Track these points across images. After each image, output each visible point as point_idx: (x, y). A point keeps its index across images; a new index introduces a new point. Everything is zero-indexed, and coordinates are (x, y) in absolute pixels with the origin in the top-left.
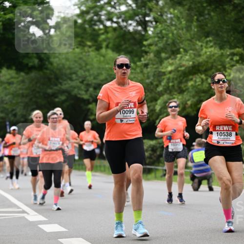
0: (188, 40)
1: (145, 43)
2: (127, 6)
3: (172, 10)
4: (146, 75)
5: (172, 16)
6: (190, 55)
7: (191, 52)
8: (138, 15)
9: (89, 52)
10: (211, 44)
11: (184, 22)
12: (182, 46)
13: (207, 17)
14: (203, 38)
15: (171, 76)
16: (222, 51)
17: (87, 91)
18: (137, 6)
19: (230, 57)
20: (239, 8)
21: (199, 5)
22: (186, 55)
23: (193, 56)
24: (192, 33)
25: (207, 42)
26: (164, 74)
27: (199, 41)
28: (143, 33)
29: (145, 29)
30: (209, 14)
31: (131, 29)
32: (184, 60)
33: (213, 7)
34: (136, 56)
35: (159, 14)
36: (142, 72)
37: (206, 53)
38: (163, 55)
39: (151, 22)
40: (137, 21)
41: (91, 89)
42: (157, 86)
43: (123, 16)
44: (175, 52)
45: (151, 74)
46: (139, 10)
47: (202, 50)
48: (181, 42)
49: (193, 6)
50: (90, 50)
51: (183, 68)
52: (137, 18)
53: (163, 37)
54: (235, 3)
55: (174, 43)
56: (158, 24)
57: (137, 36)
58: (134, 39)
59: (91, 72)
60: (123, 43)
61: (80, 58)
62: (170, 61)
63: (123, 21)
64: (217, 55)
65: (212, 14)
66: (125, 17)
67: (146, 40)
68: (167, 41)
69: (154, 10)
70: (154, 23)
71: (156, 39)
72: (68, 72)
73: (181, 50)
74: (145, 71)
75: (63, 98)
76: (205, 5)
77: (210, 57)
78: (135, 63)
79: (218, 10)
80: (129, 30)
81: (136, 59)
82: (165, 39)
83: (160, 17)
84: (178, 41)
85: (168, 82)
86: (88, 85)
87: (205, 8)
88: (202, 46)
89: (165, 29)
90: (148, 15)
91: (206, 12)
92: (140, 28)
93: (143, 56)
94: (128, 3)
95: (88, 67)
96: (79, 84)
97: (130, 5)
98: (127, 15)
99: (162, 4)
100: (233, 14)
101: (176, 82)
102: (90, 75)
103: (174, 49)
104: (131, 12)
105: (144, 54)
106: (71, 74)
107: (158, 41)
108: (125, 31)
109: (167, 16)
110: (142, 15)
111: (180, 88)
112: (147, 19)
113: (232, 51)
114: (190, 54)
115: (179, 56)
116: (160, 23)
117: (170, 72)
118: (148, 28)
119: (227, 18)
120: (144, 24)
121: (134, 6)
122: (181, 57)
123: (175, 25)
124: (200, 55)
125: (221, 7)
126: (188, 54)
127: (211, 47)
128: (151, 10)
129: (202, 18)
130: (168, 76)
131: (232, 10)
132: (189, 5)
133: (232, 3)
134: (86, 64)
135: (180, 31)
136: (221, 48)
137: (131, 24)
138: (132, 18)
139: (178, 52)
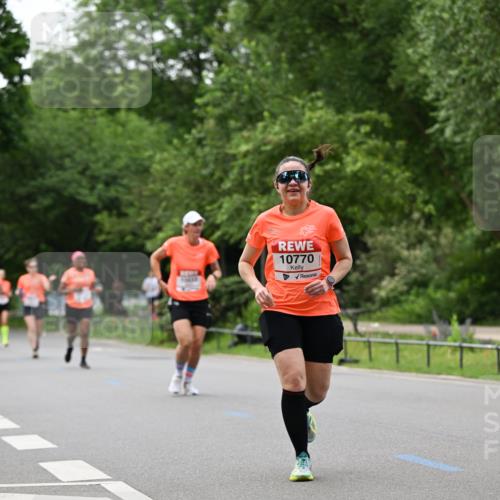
0: (278, 96)
1: (198, 101)
2: (165, 33)
3: (245, 42)
4: (200, 160)
5: (248, 51)
6: (281, 125)
7: (282, 117)
8: (185, 50)
9: (95, 117)
10: (320, 104)
11: (269, 64)
12: (266, 106)
13: (312, 53)
14: (305, 93)
15: (248, 161)
16: (341, 117)
17: (92, 188)
18: (184, 33)
19: (355, 127)
20: (372, 37)
21: (298, 31)
22: (274, 123)
23: (286, 125)
24: (284, 82)
25: (312, 100)
26: (234, 157)
27: (299, 97)
28: (195, 82)
29: (199, 76)
30: (316, 48)
31: (173, 74)
32: (270, 133)
33: (324, 34)
34: (183, 124)
35: (224, 46)
36: (192, 154)
37: (310, 119)
38: (232, 124)
39: (211, 62)
40: (183, 60)
41: (100, 186)
42: (221, 180)
43: (158, 51)
44: (253, 119)
45: (210, 158)
46: (189, 41)
47: (303, 114)
48: (266, 100)
49: (287, 33)
50: (98, 113)
51: (268, 148)
52: (184, 55)
53: (232, 91)
54: (364, 28)
55: (252, 102)
56: (223, 66)
57: (184, 88)
58: (179, 93)
59: (100, 154)
60: (157, 100)
61: (80, 129)
62: (245, 134)
63: (158, 60)
64: (331, 124)
65: (322, 48)
66: (162, 53)
67: (201, 96)
68: (239, 98)
69: (215, 39)
70: (215, 64)
71: (219, 94)
72: (56, 153)
73: (266, 114)
74: (199, 152)
75: (46, 201)
76: (309, 31)
77: (317, 127)
78: (180, 137)
79: (332, 40)
80: (169, 78)
81: (181, 131)
82: (235, 94)
83: (226, 54)
84: (260, 99)
85: (241, 174)
86: (94, 179)
87: (308, 37)
88: (303, 107)
89: (235, 76)
90: (205, 50)
91: (311, 44)
92: (188, 73)
93: (194, 126)
94: (166, 27)
95: (95, 145)
96: (77, 177)
97: (171, 31)
98: (166, 48)
99: (231, 29)
100: (360, 48)
101: (256, 173)
102: (97, 161)
103: (253, 112)
104: (173, 43)
105: (195, 122)
106: (62, 157)
107: (222, 97)
108: (162, 78)
109: (238, 52)
110: (192, 48)
111: (263, 183)
112: (203, 56)
113: (359, 115)
114: (282, 121)
115: (260, 125)
116: (228, 65)
117: (246, 154)
118: (205, 73)
119: (349, 57)
120: (197, 65)
121: (178, 32)
122: (265, 127)
123: (254, 68)
124: (299, 123)
125: (338, 35)
126: (278, 122)
127: (321, 108)
128: (209, 40)
129: (304, 55)
130: (240, 162)
131: (360, 41)
132: (279, 30)
133: (360, 28)
134: (91, 140)
135: (263, 80)
136: (339, 110)
137: (172, 67)
138: (174, 55)
139: (259, 117)
